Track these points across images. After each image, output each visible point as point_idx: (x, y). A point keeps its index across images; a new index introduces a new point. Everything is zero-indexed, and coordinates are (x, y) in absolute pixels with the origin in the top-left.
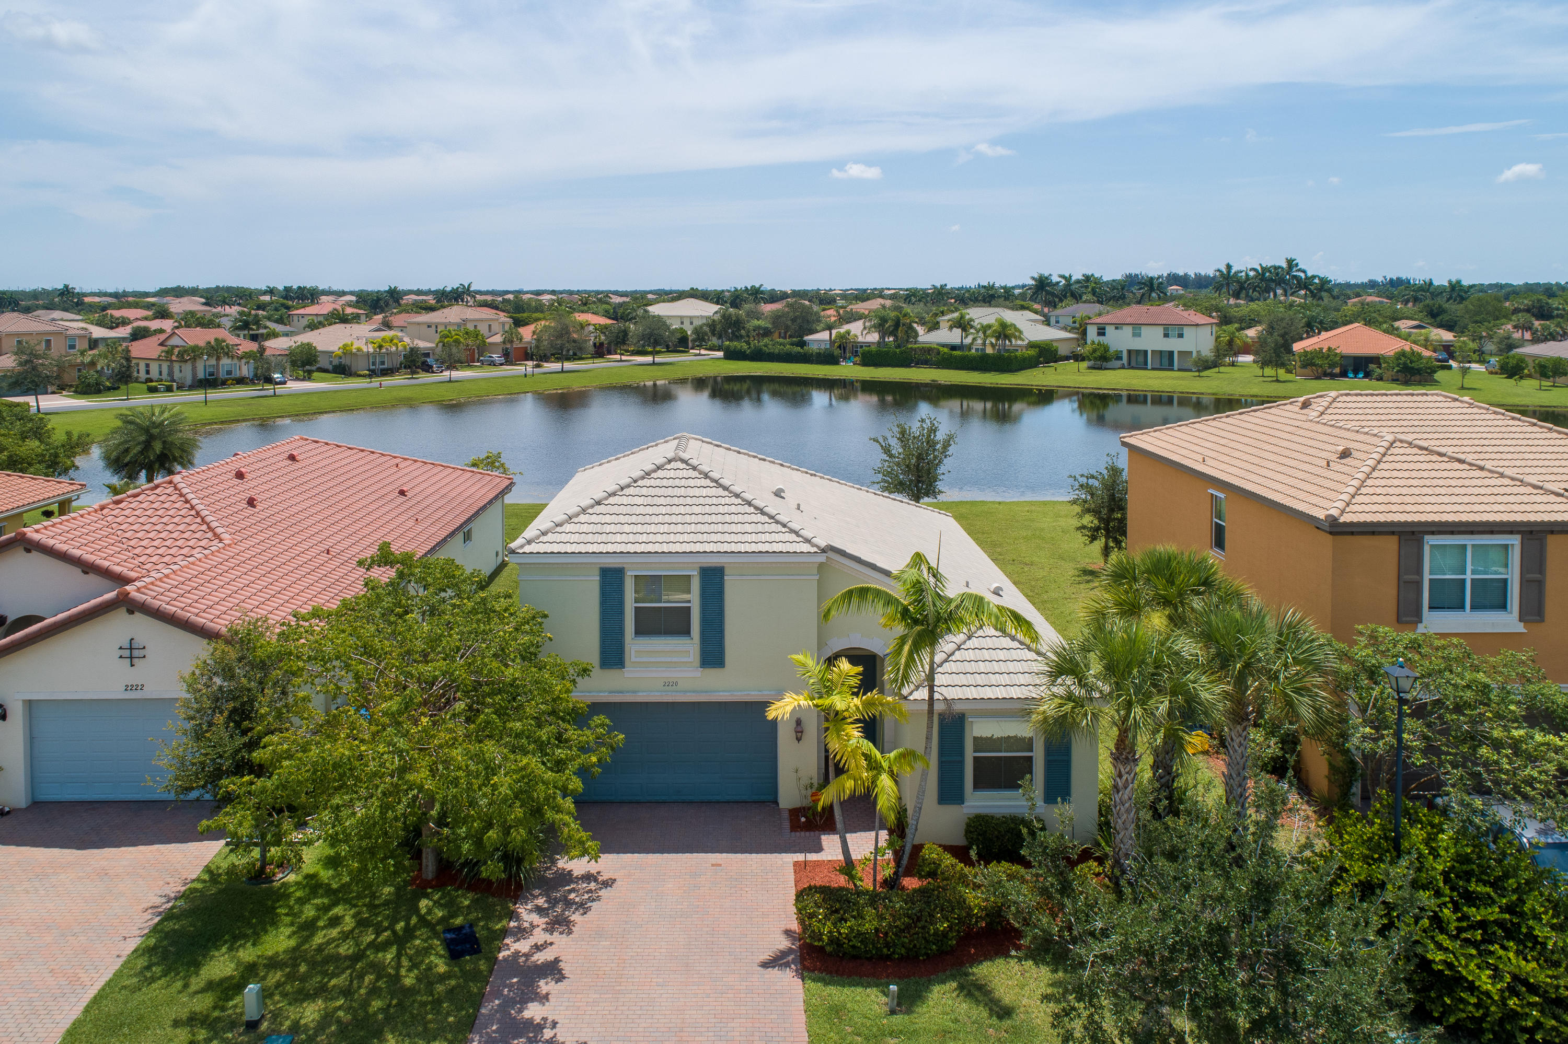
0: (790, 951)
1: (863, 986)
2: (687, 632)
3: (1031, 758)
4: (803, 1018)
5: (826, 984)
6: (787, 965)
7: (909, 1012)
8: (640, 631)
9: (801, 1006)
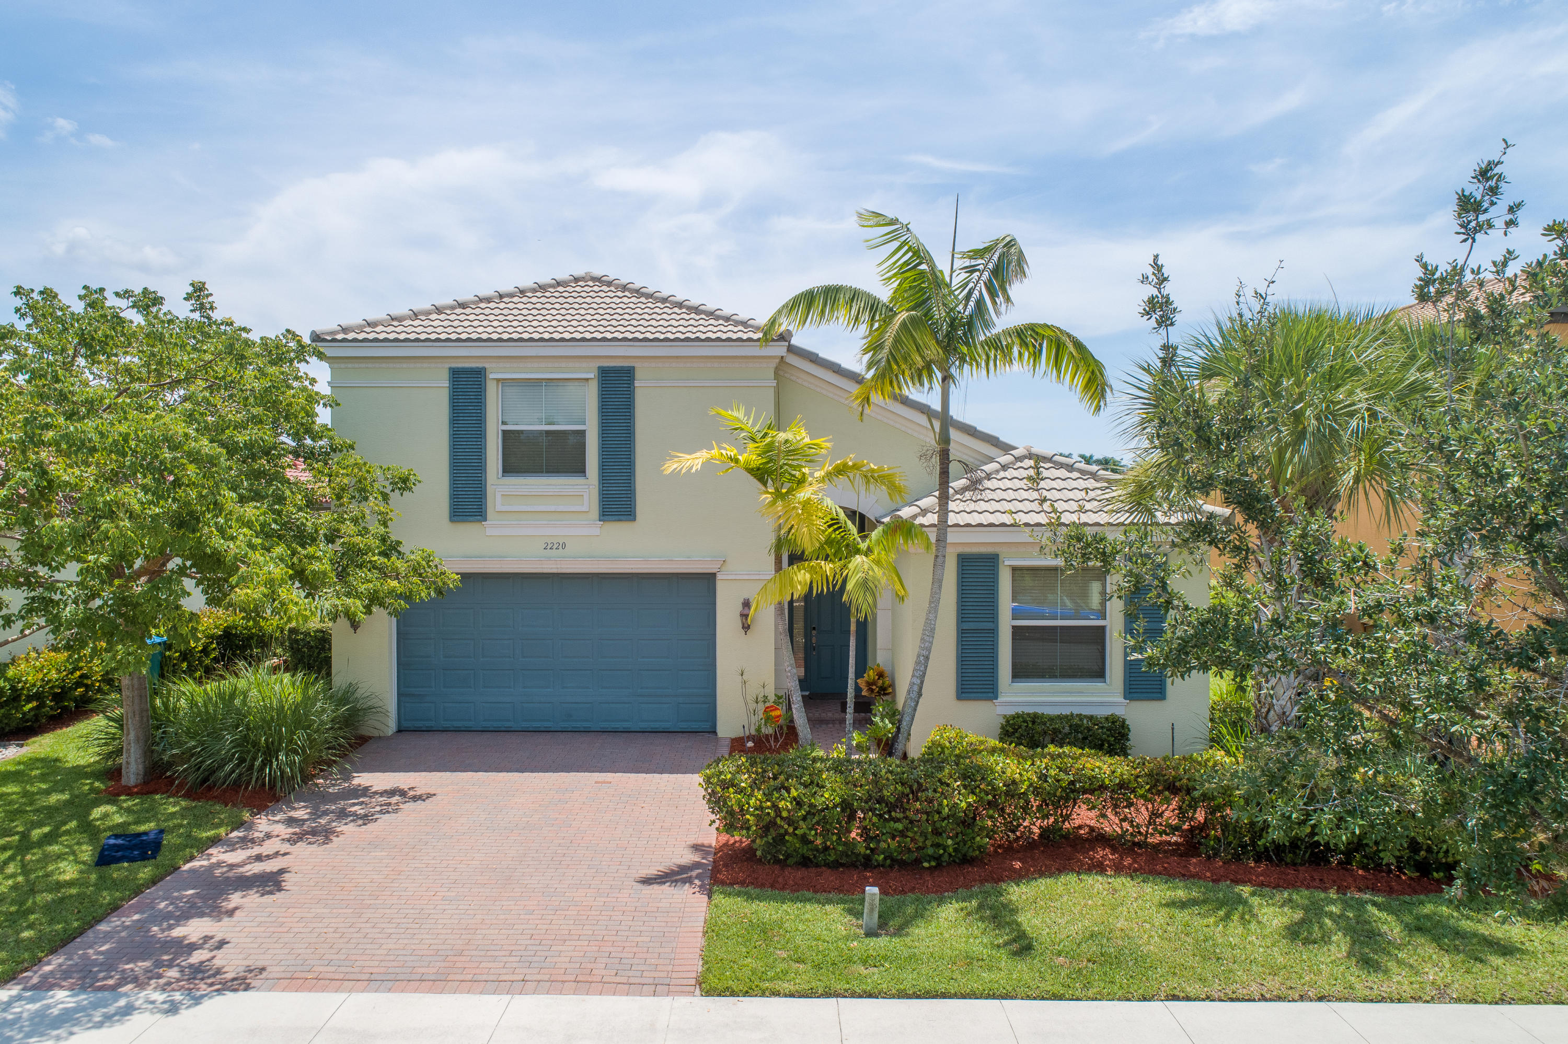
0: (696, 865)
1: (818, 902)
2: (581, 470)
3: (1103, 628)
4: (699, 941)
5: (750, 898)
6: (689, 880)
7: (899, 932)
8: (509, 469)
9: (699, 925)
